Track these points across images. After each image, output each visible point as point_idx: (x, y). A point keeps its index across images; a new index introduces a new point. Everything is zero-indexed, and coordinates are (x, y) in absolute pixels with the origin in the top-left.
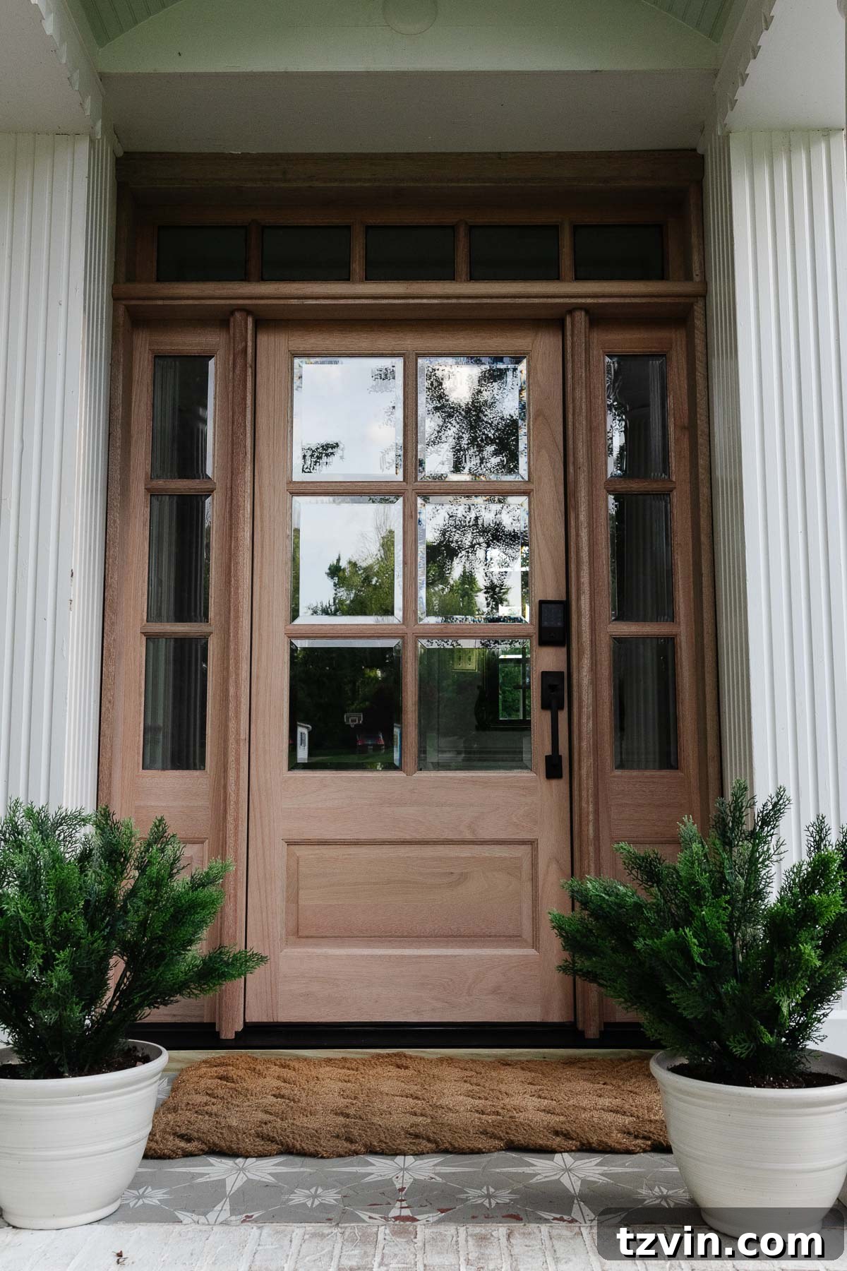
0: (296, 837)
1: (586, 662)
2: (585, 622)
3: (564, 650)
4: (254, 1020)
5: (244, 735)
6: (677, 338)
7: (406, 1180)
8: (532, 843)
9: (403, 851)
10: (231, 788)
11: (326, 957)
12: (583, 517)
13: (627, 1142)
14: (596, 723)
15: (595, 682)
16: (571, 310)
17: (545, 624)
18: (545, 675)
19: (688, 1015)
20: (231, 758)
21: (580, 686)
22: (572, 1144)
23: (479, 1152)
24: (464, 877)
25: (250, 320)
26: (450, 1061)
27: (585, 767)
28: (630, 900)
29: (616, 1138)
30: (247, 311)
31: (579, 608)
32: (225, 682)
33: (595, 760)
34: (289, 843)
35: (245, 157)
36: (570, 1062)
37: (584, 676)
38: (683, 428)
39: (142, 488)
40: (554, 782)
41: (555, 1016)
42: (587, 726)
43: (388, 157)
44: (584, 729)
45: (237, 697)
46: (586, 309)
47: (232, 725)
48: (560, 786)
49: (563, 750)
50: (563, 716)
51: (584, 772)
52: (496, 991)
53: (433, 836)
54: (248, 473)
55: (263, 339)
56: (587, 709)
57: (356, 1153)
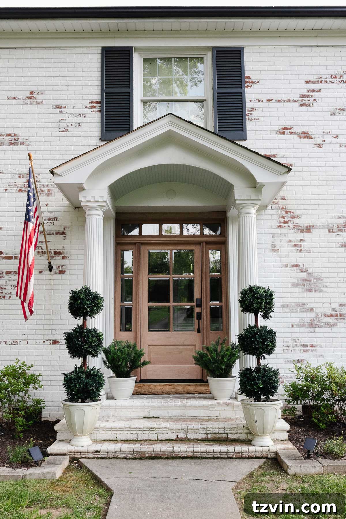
0: (150, 344)
1: (205, 311)
2: (205, 303)
3: (201, 308)
4: (142, 379)
5: (140, 325)
6: (223, 246)
7: (172, 396)
8: (195, 345)
9: (170, 347)
10: (138, 335)
11: (156, 367)
12: (204, 283)
13: (207, 393)
14: (206, 322)
15: (206, 315)
16: (202, 242)
17: (197, 303)
18: (197, 313)
19: (211, 369)
20: (138, 329)
21: (204, 315)
22: (198, 393)
23: (183, 394)
24: (182, 352)
25: (140, 244)
26: (179, 385)
27: (204, 331)
28: (202, 353)
29: (205, 392)
30: (139, 243)
31: (203, 301)
32: (136, 314)
33: (206, 330)
34: (148, 345)
35: (139, 213)
36: (201, 385)
37: (204, 313)
38: (224, 264)
39: (119, 277)
40: (199, 334)
41: (199, 378)
42: (205, 323)
43: (166, 213)
44: (204, 324)
45: (139, 318)
46: (205, 242)
47: (138, 323)
48: (200, 334)
49: (201, 327)
50: (200, 321)
51: (204, 332)
52: (188, 373)
53: (176, 344)
54: (140, 274)
55: (142, 247)
56: (205, 320)
57: (164, 394)
